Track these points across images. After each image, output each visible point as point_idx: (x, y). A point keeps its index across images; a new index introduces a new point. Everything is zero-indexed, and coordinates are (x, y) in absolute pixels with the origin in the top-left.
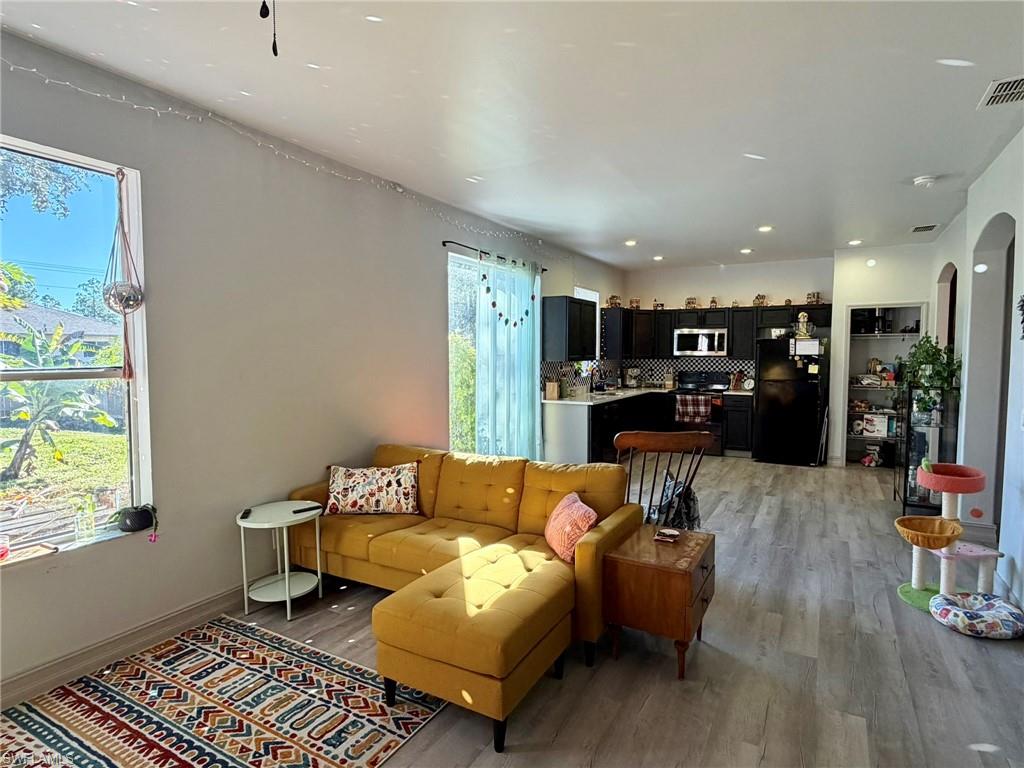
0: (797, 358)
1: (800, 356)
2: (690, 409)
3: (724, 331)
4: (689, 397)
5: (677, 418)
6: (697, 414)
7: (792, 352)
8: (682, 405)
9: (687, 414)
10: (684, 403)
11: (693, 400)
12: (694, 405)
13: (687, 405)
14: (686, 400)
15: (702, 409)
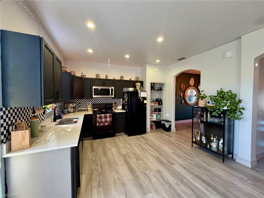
0: (141, 98)
1: (142, 97)
2: (103, 120)
3: (113, 88)
4: (103, 115)
5: (97, 124)
6: (106, 122)
7: (139, 96)
8: (100, 119)
9: (102, 122)
10: (101, 118)
11: (105, 116)
12: (105, 118)
13: (102, 118)
14: (101, 117)
15: (108, 119)
